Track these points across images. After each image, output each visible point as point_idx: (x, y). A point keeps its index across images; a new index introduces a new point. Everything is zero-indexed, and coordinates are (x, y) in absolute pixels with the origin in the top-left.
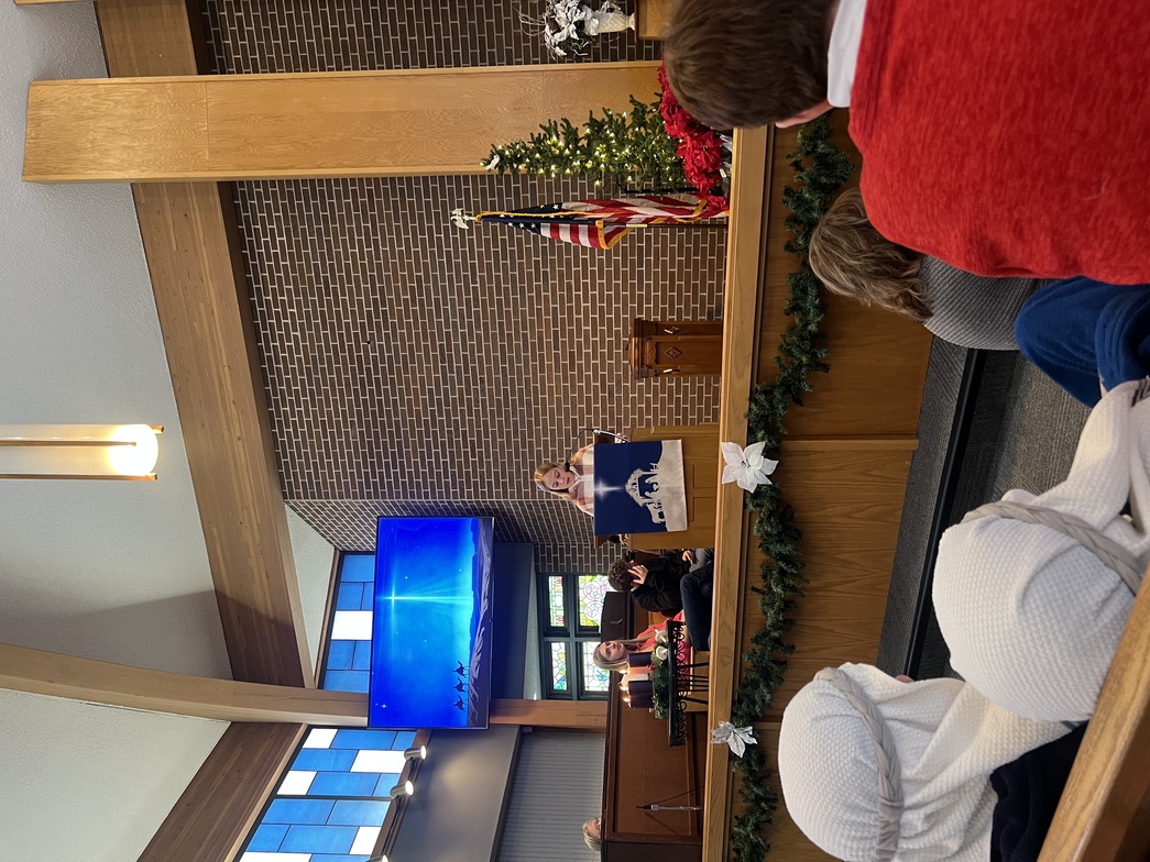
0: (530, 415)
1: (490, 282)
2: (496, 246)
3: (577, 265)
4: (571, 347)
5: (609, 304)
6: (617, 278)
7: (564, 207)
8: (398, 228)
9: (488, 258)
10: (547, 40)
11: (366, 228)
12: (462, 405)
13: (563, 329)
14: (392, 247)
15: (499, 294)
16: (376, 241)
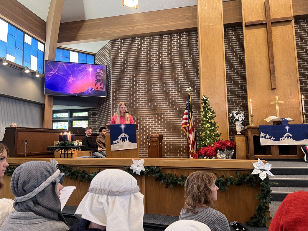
0: (136, 107)
1: (171, 97)
2: (181, 98)
3: (176, 119)
4: (154, 118)
5: (166, 128)
6: (173, 130)
7: (192, 116)
8: (185, 73)
9: (178, 96)
10: (234, 112)
11: (185, 65)
12: (138, 89)
13: (159, 116)
14: (180, 71)
15: (168, 99)
16: (181, 67)
